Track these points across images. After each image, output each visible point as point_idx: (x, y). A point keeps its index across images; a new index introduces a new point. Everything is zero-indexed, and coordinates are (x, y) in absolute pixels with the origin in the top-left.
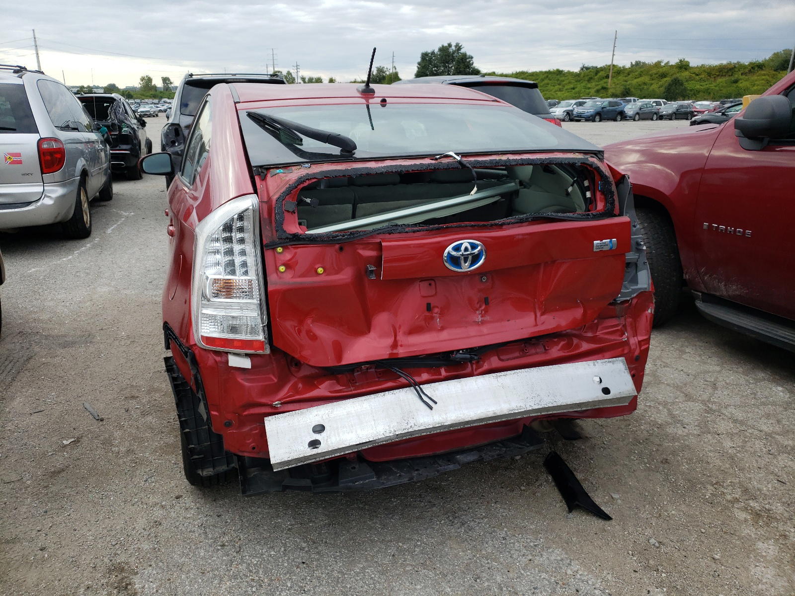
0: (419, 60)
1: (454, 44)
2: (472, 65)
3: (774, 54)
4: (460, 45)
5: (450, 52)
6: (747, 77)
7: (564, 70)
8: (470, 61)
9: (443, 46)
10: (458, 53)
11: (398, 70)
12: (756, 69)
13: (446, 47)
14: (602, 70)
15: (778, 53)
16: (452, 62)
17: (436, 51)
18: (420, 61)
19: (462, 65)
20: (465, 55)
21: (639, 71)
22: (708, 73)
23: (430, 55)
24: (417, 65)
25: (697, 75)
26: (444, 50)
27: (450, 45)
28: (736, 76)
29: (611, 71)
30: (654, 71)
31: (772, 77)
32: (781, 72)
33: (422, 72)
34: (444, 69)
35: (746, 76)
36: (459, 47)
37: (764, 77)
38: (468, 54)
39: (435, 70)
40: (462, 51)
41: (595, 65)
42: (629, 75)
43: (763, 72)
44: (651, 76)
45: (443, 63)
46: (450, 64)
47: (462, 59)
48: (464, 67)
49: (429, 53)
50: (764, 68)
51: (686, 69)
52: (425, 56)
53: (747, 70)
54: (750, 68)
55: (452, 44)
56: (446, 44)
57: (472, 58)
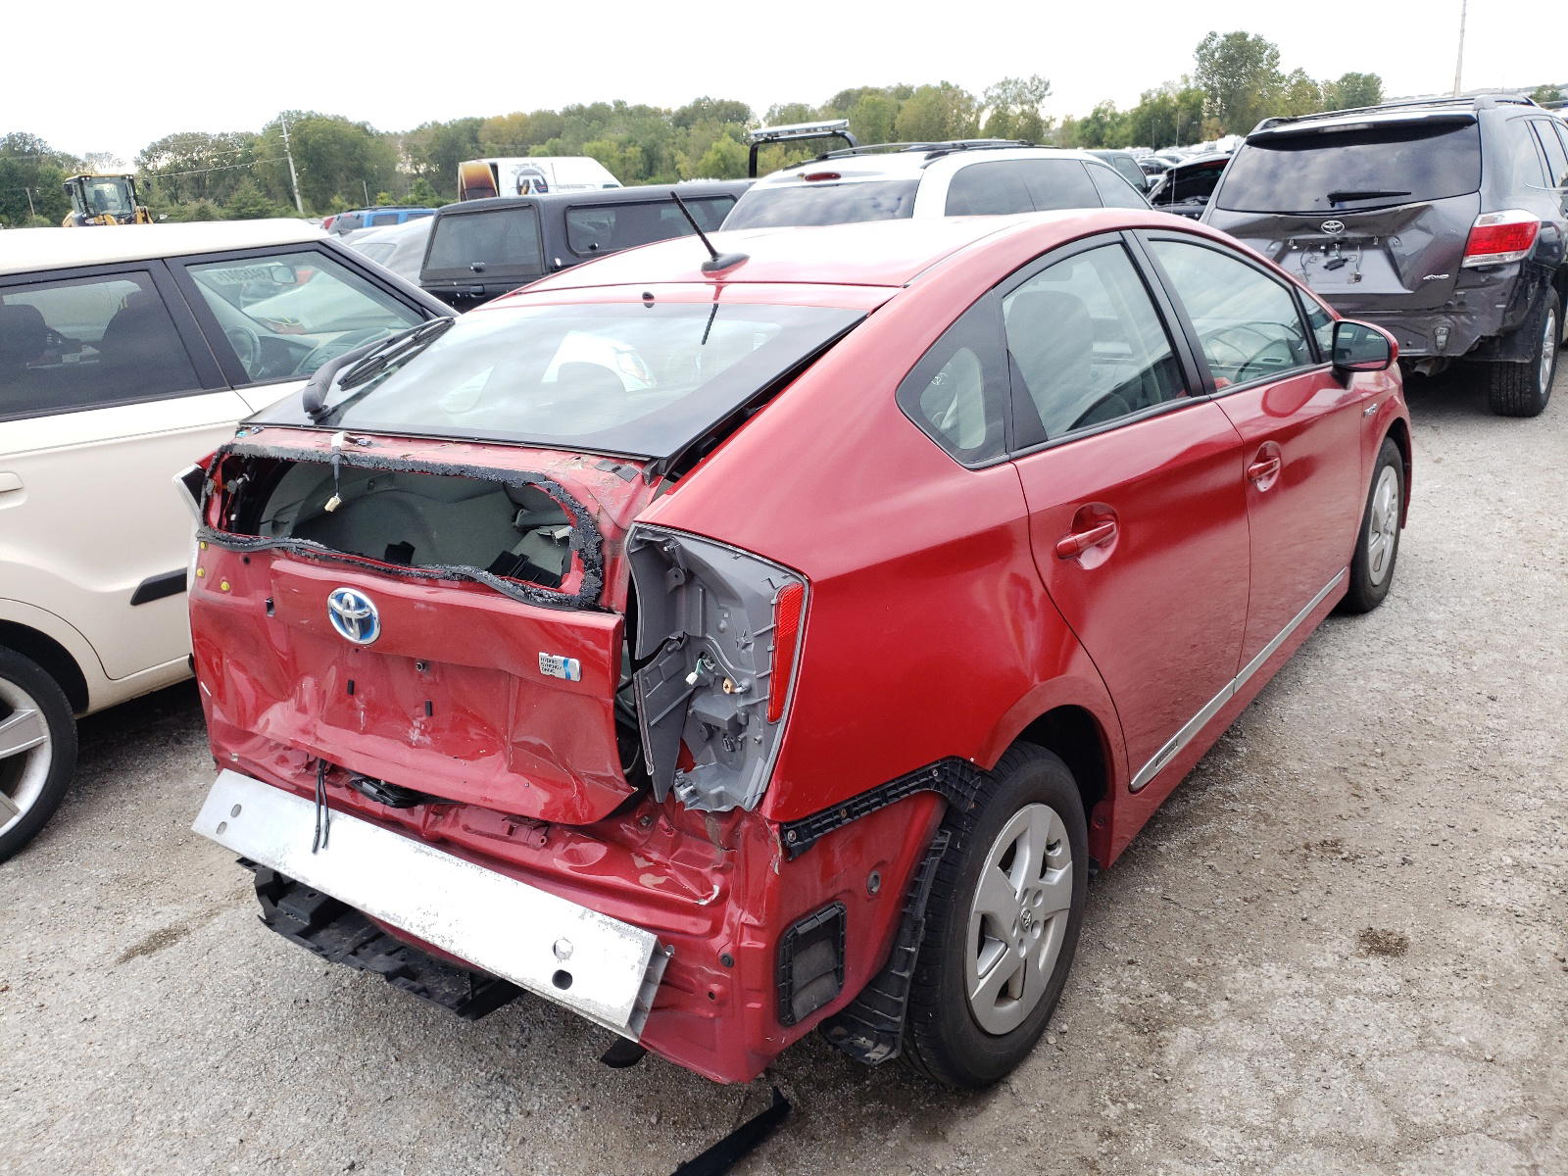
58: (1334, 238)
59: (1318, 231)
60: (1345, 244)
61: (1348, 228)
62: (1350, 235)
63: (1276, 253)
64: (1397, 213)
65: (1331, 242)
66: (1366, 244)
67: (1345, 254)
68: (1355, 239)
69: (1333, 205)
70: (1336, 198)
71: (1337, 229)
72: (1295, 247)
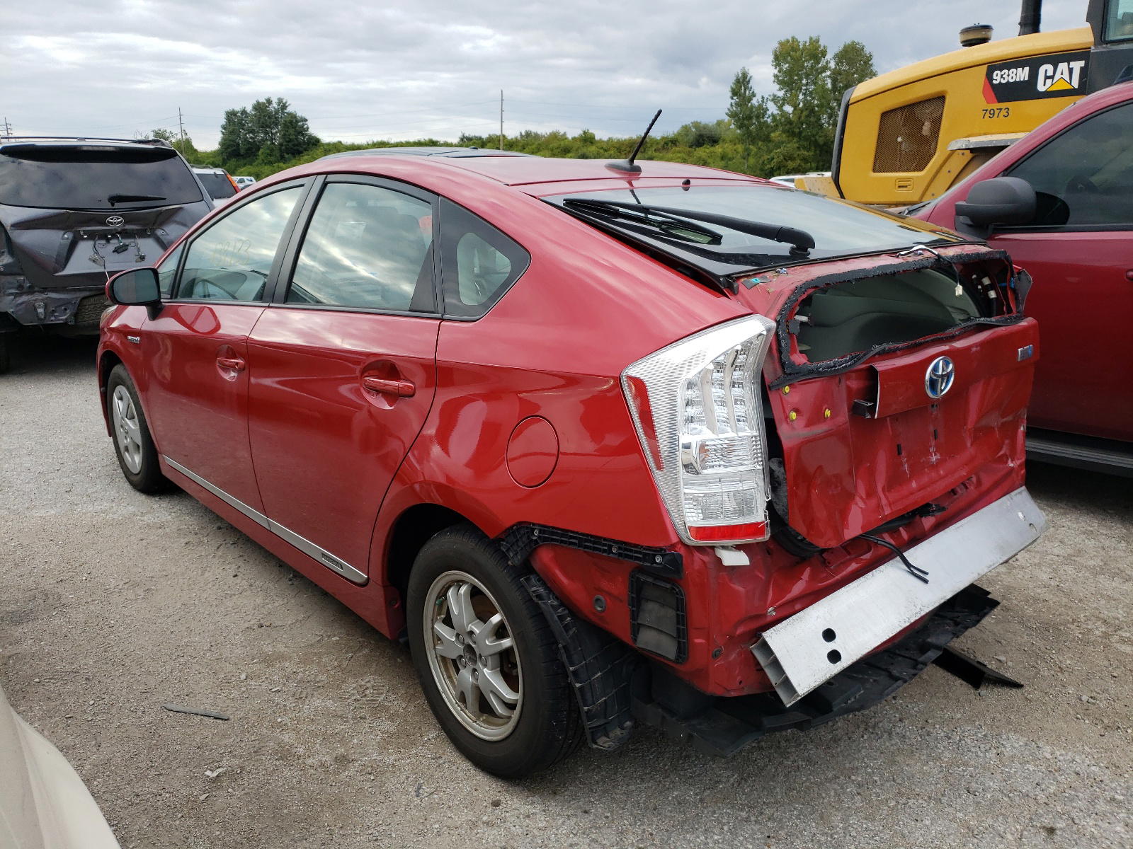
0: (223, 121)
1: (275, 101)
2: (307, 130)
3: (683, 127)
4: (284, 101)
5: (272, 112)
6: (661, 155)
7: (439, 140)
8: (303, 125)
9: (258, 102)
10: (283, 113)
11: (190, 136)
12: (670, 144)
13: (264, 103)
14: (489, 142)
15: (686, 126)
16: (276, 125)
17: (249, 109)
18: (225, 123)
19: (291, 131)
20: (293, 116)
21: (537, 143)
22: (617, 149)
23: (239, 114)
24: (221, 129)
25: (606, 151)
26: (261, 108)
27: (269, 101)
28: (650, 153)
29: (501, 142)
30: (555, 145)
31: (688, 155)
32: (697, 149)
33: (230, 141)
34: (265, 135)
35: (660, 153)
36: (284, 106)
37: (679, 155)
38: (299, 114)
39: (251, 138)
40: (289, 109)
41: (478, 134)
42: (524, 149)
43: (677, 149)
44: (552, 150)
45: (262, 127)
46: (274, 128)
47: (291, 122)
48: (296, 134)
49: (238, 112)
50: (678, 144)
51: (592, 143)
52: (231, 115)
53: (660, 146)
54: (663, 143)
55: (272, 99)
56: (262, 100)
57: (306, 120)
58: (115, 229)
59: (104, 224)
60: (126, 234)
61: (126, 222)
62: (128, 227)
63: (70, 241)
64: (161, 213)
65: (114, 232)
66: (142, 234)
67: (127, 241)
68: (133, 230)
69: (113, 205)
70: (114, 199)
71: (119, 223)
72: (86, 237)
